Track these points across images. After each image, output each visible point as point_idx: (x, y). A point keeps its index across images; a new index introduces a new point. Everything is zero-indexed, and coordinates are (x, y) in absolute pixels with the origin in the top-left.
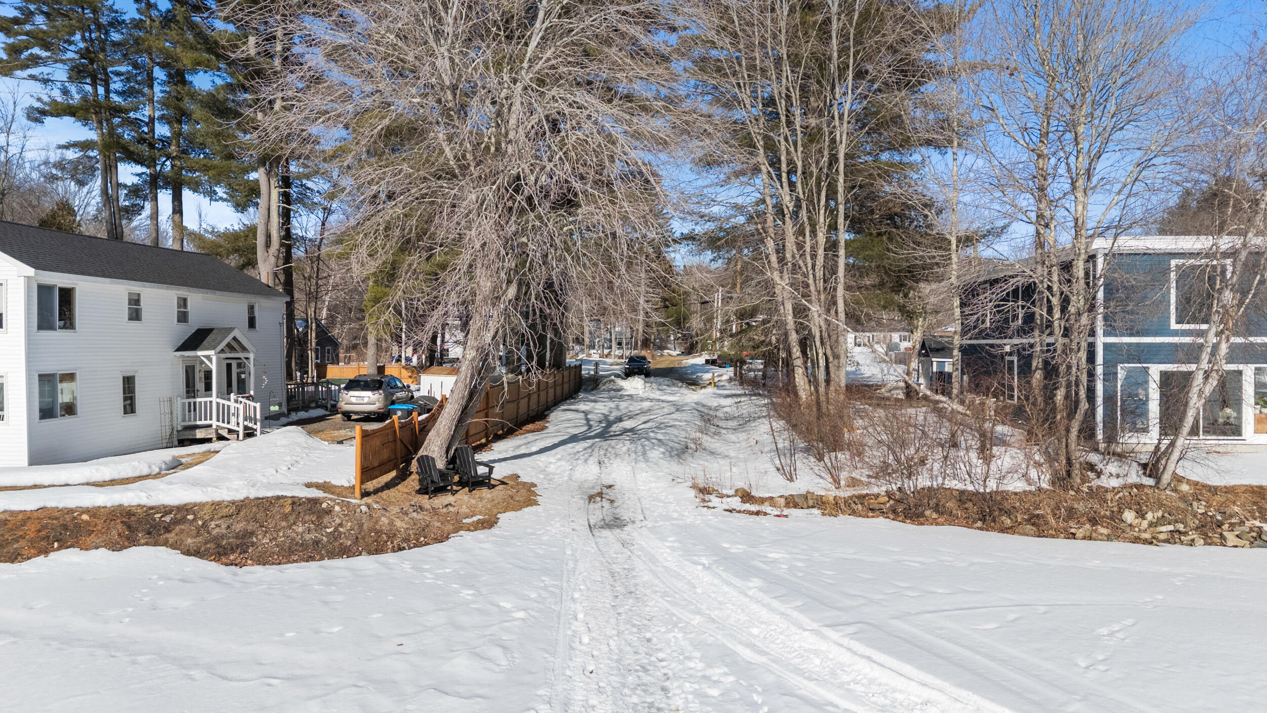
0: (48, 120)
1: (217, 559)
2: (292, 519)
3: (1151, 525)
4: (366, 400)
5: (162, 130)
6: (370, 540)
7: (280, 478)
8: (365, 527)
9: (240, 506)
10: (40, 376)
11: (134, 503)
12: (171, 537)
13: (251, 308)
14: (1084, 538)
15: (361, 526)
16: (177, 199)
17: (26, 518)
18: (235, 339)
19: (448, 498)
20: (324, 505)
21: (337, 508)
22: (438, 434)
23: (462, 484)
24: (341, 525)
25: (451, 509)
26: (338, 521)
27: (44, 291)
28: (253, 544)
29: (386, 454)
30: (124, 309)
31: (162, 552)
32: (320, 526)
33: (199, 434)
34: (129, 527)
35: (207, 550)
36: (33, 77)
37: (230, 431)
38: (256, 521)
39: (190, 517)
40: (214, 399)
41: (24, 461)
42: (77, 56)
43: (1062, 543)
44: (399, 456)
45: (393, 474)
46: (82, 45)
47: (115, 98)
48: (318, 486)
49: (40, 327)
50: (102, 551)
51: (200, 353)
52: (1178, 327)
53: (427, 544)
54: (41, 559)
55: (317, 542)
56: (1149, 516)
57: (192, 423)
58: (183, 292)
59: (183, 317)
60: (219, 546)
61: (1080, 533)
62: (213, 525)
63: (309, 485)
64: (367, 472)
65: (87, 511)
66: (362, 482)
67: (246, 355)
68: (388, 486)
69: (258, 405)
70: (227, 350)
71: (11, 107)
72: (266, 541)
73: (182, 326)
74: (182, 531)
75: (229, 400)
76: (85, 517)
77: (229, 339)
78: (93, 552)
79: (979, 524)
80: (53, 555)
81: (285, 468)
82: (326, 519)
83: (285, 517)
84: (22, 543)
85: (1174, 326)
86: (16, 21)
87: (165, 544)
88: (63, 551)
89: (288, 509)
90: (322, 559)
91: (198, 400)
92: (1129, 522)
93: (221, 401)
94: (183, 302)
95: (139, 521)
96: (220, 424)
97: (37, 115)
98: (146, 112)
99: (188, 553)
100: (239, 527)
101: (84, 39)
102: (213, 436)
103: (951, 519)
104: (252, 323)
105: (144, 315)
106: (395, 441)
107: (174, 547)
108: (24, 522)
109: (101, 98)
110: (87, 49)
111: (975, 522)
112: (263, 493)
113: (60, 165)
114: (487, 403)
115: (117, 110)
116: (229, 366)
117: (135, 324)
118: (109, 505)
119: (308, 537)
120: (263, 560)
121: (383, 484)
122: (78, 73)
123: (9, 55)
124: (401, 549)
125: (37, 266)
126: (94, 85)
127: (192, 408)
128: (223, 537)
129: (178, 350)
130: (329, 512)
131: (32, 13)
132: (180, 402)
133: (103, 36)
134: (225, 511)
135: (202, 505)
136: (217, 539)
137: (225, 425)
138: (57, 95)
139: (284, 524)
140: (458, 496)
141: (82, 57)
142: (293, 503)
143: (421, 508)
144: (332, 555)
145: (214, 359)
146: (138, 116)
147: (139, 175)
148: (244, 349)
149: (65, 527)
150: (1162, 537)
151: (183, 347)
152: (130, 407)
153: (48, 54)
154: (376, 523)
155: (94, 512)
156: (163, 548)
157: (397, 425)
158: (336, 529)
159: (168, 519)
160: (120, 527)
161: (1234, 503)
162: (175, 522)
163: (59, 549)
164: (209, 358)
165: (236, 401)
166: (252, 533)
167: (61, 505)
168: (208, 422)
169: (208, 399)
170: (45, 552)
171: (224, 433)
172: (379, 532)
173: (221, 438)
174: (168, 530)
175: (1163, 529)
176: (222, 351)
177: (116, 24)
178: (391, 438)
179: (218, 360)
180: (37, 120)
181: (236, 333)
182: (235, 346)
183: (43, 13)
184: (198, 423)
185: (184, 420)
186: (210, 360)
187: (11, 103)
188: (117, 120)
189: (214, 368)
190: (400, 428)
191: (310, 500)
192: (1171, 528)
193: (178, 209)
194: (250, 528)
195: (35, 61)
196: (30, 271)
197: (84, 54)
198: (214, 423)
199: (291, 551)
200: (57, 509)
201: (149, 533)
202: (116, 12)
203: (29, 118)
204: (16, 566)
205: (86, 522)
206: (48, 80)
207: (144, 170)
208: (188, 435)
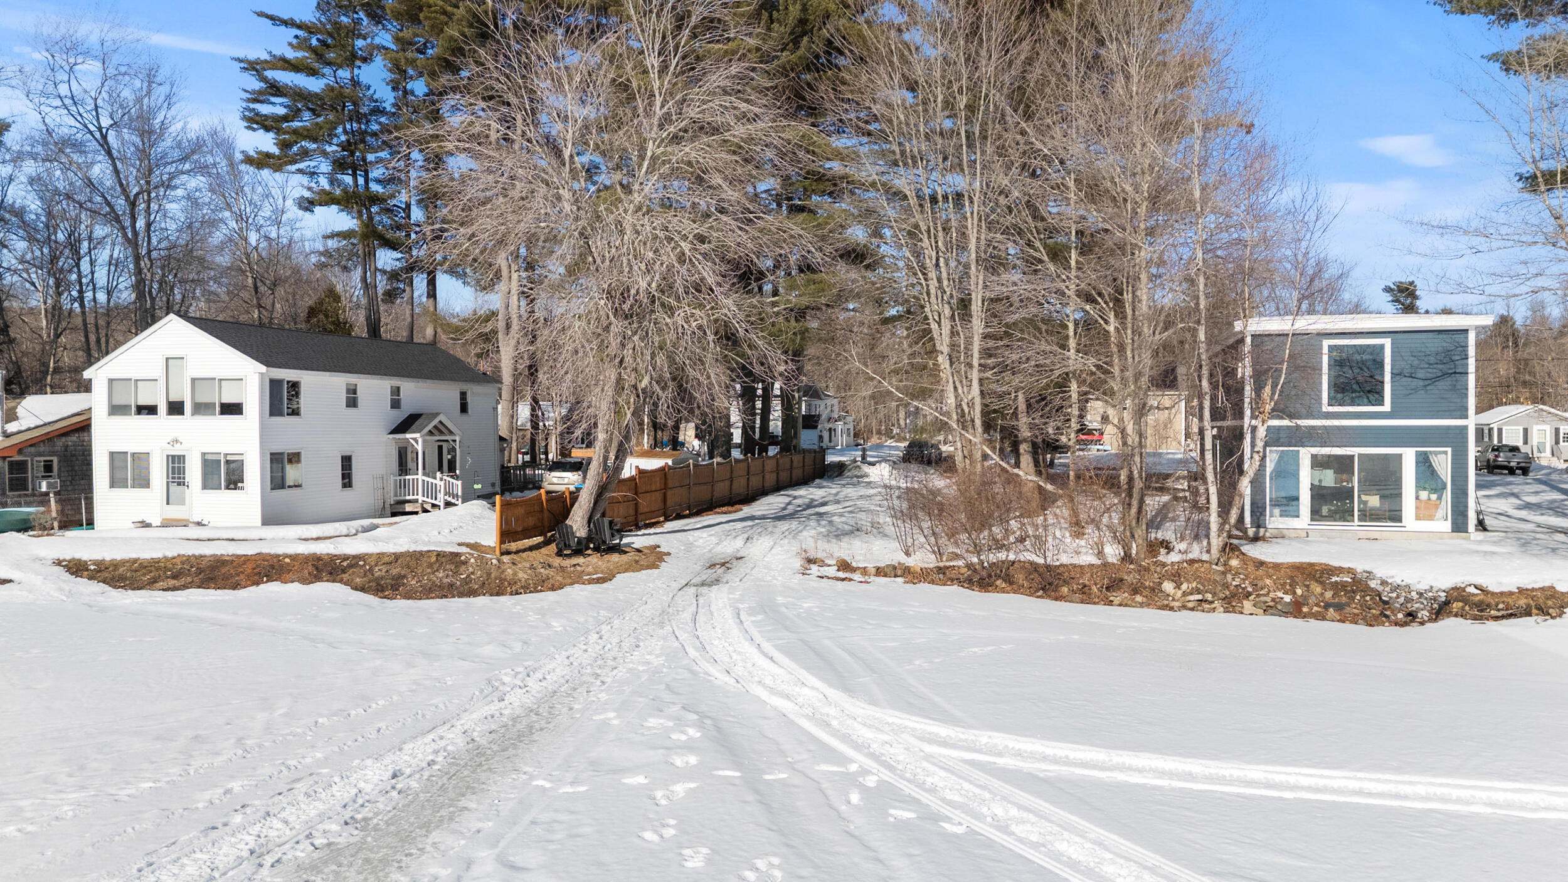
0: (318, 209)
1: (376, 595)
2: (436, 567)
3: (1185, 594)
4: (566, 481)
5: (417, 214)
6: (493, 585)
7: (440, 538)
8: (493, 576)
9: (397, 557)
10: (271, 454)
11: (325, 552)
12: (345, 577)
13: (463, 395)
14: (1120, 605)
15: (489, 574)
16: (432, 283)
17: (247, 559)
18: (440, 422)
19: (580, 560)
20: (463, 558)
21: (472, 560)
22: (580, 507)
23: (597, 549)
24: (473, 573)
25: (578, 568)
26: (471, 570)
27: (275, 384)
28: (404, 584)
29: (531, 521)
30: (343, 396)
31: (337, 586)
32: (456, 573)
33: (408, 508)
34: (317, 569)
35: (370, 587)
36: (300, 171)
37: (434, 506)
38: (409, 567)
39: (361, 563)
40: (420, 476)
41: (259, 523)
42: (339, 149)
43: (1101, 608)
44: (546, 523)
45: (540, 539)
46: (343, 138)
47: (375, 187)
48: (468, 545)
49: (272, 414)
50: (296, 584)
51: (408, 436)
52: (1331, 409)
53: (541, 591)
54: (253, 588)
55: (451, 585)
56: (1184, 587)
57: (402, 498)
58: (396, 382)
59: (396, 404)
60: (378, 584)
61: (1117, 601)
62: (377, 569)
63: (459, 545)
64: (507, 534)
65: (286, 556)
66: (502, 542)
67: (453, 438)
68: (531, 548)
69: (459, 483)
70: (435, 431)
71: (281, 201)
72: (414, 582)
73: (395, 412)
74: (354, 573)
75: (435, 478)
76: (287, 560)
77: (435, 422)
78: (290, 585)
79: (1041, 593)
80: (262, 586)
81: (447, 531)
82: (463, 568)
83: (430, 565)
84: (242, 576)
85: (1326, 408)
86: (285, 118)
87: (341, 581)
88: (269, 584)
89: (433, 559)
90: (454, 597)
91: (407, 477)
92: (1168, 591)
93: (426, 479)
94: (396, 391)
95: (325, 565)
96: (425, 499)
97: (307, 205)
98: (403, 197)
99: (355, 589)
100: (395, 571)
101: (345, 131)
102: (419, 509)
103: (1017, 589)
104: (464, 408)
105: (360, 402)
106: (542, 511)
107: (346, 584)
108: (244, 563)
109: (361, 189)
110: (348, 141)
111: (1037, 591)
112: (418, 549)
113: (326, 253)
114: (666, 484)
115: (375, 199)
116: (440, 448)
117: (352, 410)
118: (306, 553)
119: (445, 580)
120: (408, 596)
121: (527, 546)
122: (340, 165)
123: (281, 150)
124: (517, 593)
125: (268, 364)
126: (354, 176)
127: (404, 485)
128: (382, 578)
129: (391, 433)
130: (465, 563)
131: (299, 110)
132: (393, 479)
133: (363, 127)
134: (386, 559)
135: (370, 555)
136: (377, 580)
137: (429, 500)
138: (324, 183)
139: (429, 570)
140: (589, 559)
141: (344, 150)
142: (438, 555)
143: (550, 566)
144: (461, 595)
145: (420, 441)
146: (394, 202)
147: (398, 260)
148: (451, 433)
149: (272, 567)
150: (1190, 605)
151: (394, 431)
152: (347, 480)
153: (314, 146)
154: (503, 572)
155: (294, 557)
156: (339, 584)
157: (544, 497)
158: (468, 576)
159: (345, 564)
160: (310, 568)
161: (1270, 577)
162: (350, 566)
163: (267, 581)
164: (416, 440)
165: (441, 479)
166: (404, 577)
167: (272, 552)
168: (415, 497)
169: (415, 477)
170: (257, 584)
171: (428, 507)
172: (502, 580)
173: (425, 511)
174: (344, 571)
175: (1191, 598)
176: (431, 433)
177: (378, 111)
178: (537, 508)
179: (424, 442)
180: (307, 209)
181: (441, 418)
182: (440, 429)
183: (309, 109)
184: (408, 498)
185: (396, 495)
186: (417, 442)
187: (281, 197)
188: (374, 209)
189: (420, 448)
190: (547, 501)
191: (451, 553)
192: (1200, 597)
193: (432, 294)
194: (403, 573)
195: (305, 154)
196: (263, 368)
197: (346, 146)
198: (420, 498)
199: (430, 590)
200: (270, 555)
201: (331, 574)
202: (376, 101)
203: (300, 207)
204: (236, 591)
205: (288, 564)
206: (315, 173)
207: (400, 255)
208: (399, 509)
